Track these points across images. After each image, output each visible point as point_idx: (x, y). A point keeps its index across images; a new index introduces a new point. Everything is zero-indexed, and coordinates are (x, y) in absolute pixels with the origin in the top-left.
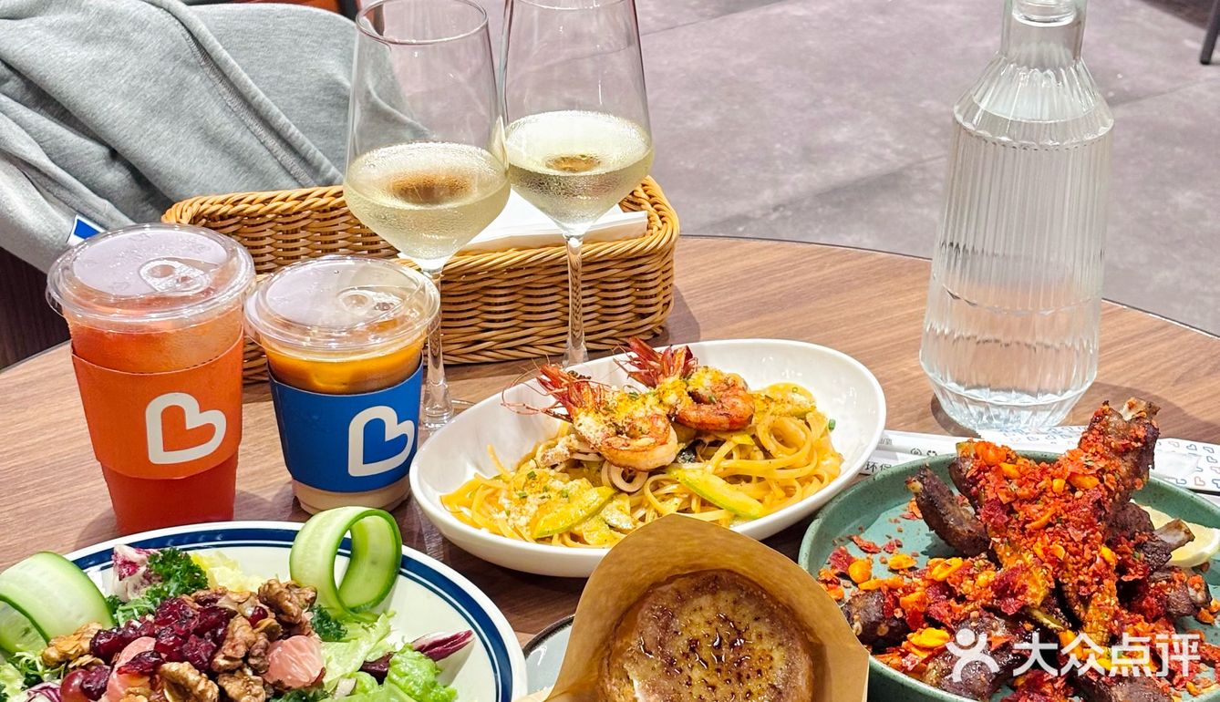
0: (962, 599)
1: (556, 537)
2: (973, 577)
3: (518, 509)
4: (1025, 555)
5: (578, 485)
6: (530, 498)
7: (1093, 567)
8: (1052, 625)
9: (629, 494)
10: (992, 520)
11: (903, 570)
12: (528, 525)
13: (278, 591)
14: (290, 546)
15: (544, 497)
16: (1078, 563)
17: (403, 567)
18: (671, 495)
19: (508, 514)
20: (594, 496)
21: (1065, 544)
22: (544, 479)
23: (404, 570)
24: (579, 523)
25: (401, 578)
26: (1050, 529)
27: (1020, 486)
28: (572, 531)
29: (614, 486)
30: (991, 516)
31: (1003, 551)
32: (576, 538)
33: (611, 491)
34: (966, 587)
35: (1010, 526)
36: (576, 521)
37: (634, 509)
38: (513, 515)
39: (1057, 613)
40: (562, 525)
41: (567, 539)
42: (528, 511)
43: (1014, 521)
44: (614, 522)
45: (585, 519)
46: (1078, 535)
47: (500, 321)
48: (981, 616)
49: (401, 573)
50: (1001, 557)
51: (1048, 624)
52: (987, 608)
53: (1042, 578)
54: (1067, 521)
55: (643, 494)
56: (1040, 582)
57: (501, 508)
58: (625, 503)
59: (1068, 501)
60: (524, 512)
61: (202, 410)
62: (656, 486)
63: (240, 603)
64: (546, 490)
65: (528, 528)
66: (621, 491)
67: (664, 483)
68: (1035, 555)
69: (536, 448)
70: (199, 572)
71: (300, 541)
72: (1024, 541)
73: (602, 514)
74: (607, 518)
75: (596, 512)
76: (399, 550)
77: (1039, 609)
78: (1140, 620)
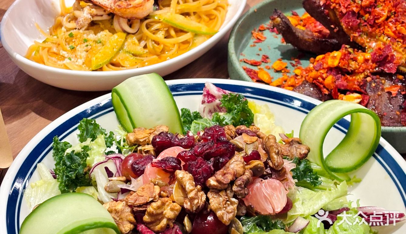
0: (352, 73)
1: (105, 67)
2: (353, 59)
9: (133, 34)
10: (351, 24)
26: (390, 19)
28: (112, 62)
29: (124, 31)
30: (349, 22)
32: (115, 65)
33: (125, 35)
35: (362, 25)
36: (113, 55)
37: (140, 40)
38: (73, 60)
40: (107, 59)
41: (112, 67)
45: (118, 53)
48: (372, 79)
50: (363, 44)
55: (142, 32)
60: (78, 57)
66: (128, 34)
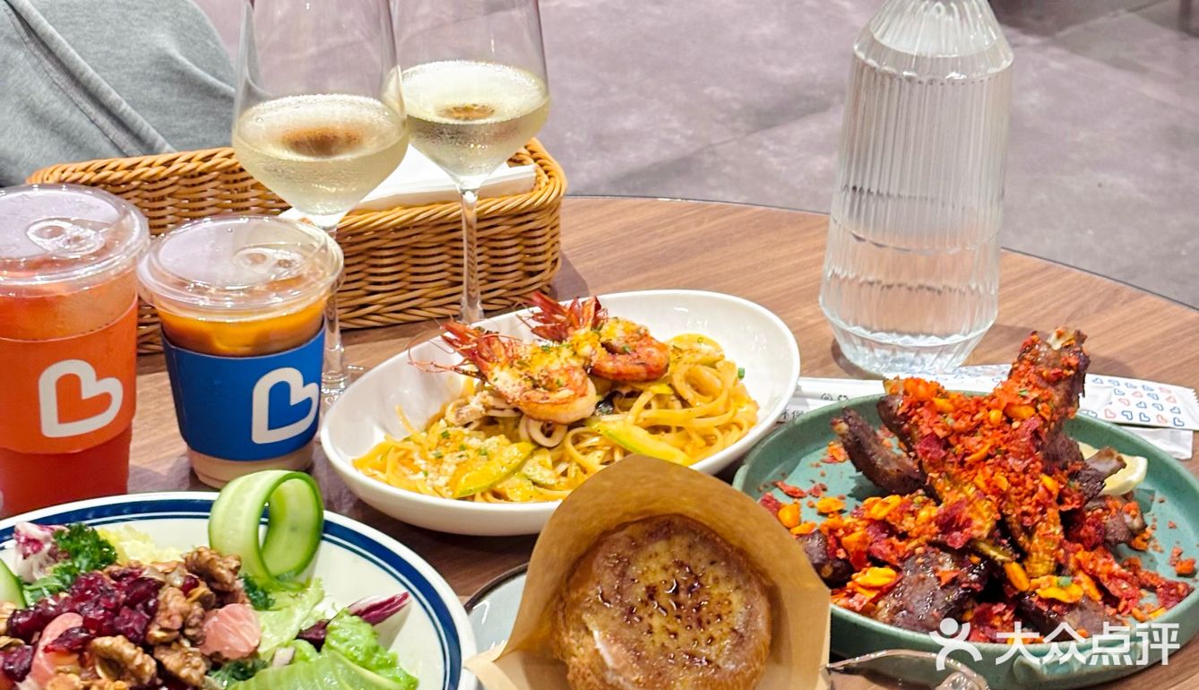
0: (904, 536)
1: (478, 494)
2: (914, 514)
3: (435, 469)
4: (966, 488)
5: (496, 442)
6: (447, 458)
7: (1035, 497)
8: (1000, 557)
9: (549, 448)
10: (929, 455)
11: (832, 512)
12: (447, 485)
13: (208, 558)
14: (207, 517)
15: (461, 456)
16: (1020, 493)
17: (325, 532)
18: (593, 448)
19: (426, 474)
20: (514, 452)
21: (1007, 474)
22: (459, 438)
23: (327, 536)
24: (501, 481)
25: (324, 544)
26: (990, 461)
27: (956, 419)
28: (494, 488)
29: (533, 442)
30: (927, 452)
31: (941, 485)
32: (498, 495)
33: (531, 447)
34: (908, 524)
35: (948, 460)
36: (498, 479)
37: (556, 463)
38: (431, 475)
39: (1004, 545)
40: (485, 483)
41: (489, 497)
42: (446, 471)
43: (951, 455)
44: (537, 478)
45: (508, 476)
46: (1018, 465)
47: (386, 283)
48: (926, 552)
49: (324, 538)
50: (941, 492)
51: (995, 557)
52: (931, 544)
53: (987, 510)
54: (1007, 452)
55: (564, 448)
56: (986, 514)
57: (417, 470)
58: (547, 458)
59: (1005, 432)
60: (442, 472)
61: (99, 377)
62: (577, 440)
63: (167, 574)
64: (463, 448)
65: (448, 488)
66: (540, 446)
67: (585, 436)
68: (977, 488)
69: (444, 409)
70: (108, 547)
71: (218, 511)
72: (964, 475)
73: (524, 471)
74: (528, 474)
75: (518, 468)
76: (320, 515)
77: (984, 542)
78: (1079, 549)
